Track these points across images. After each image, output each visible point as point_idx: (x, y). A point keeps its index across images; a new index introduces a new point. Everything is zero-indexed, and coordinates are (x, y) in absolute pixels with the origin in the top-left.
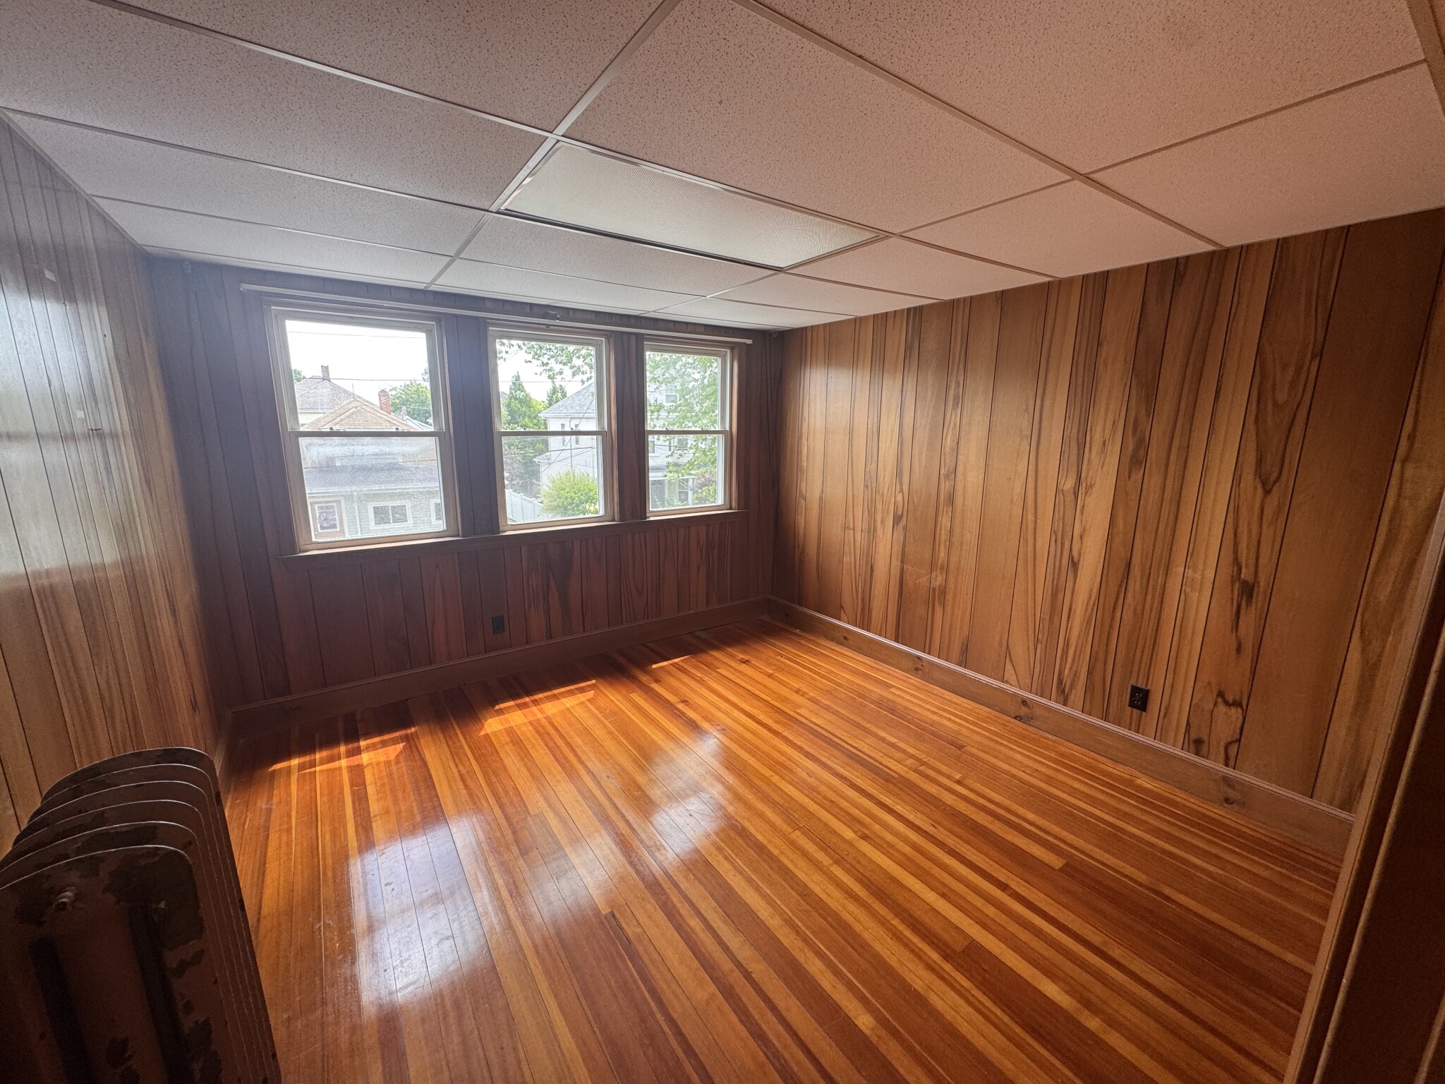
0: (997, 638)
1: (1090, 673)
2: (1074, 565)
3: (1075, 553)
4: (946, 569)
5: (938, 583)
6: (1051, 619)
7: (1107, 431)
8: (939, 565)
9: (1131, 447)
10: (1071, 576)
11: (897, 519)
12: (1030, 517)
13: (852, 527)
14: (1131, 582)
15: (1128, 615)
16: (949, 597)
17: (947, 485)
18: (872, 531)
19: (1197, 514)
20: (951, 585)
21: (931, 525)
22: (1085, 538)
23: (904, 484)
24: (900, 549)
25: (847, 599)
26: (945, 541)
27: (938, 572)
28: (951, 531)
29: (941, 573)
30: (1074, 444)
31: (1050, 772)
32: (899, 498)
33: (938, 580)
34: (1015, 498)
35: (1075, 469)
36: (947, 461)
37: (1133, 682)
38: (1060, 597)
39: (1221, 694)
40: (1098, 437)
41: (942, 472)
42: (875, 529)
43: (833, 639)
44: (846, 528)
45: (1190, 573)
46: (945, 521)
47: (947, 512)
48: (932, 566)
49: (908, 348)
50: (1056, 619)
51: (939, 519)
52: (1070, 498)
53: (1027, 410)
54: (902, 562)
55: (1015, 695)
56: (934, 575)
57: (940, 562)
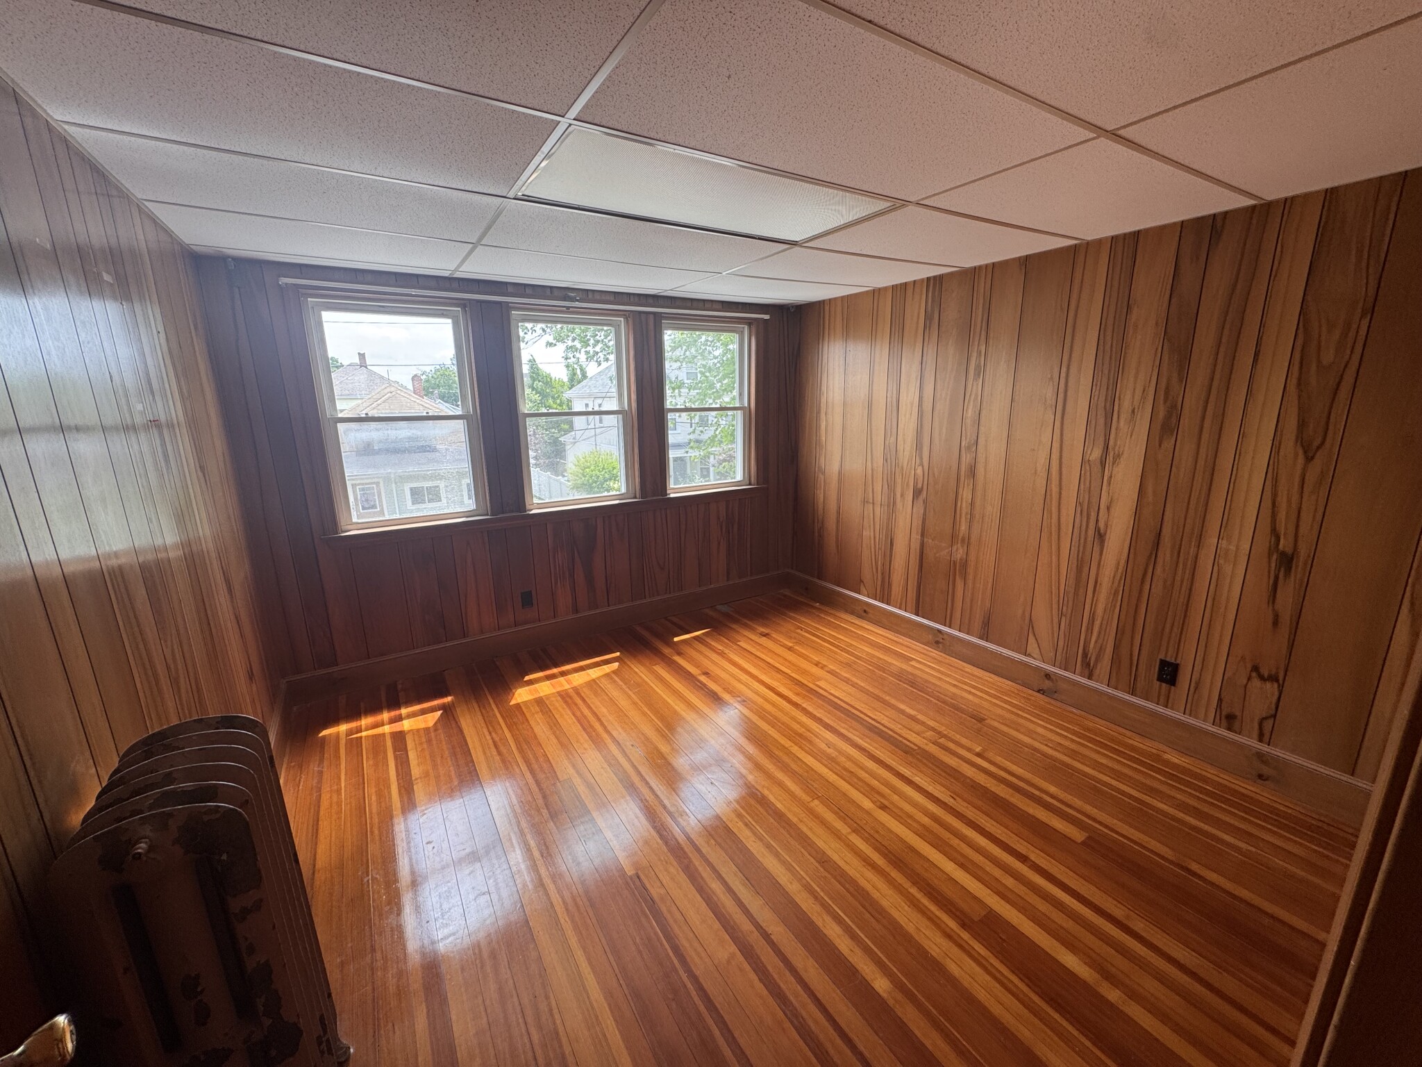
0: (1020, 612)
1: (1116, 647)
2: (1101, 536)
3: (1101, 525)
4: (967, 541)
5: (959, 556)
6: (1076, 593)
7: (1137, 397)
8: (960, 538)
9: (1162, 414)
10: (1096, 548)
11: (917, 493)
12: (1055, 489)
13: (871, 501)
14: (1160, 554)
15: (1158, 589)
16: (971, 570)
17: (968, 455)
18: (891, 506)
19: (1233, 482)
20: (972, 557)
21: (952, 496)
22: (1112, 510)
23: (924, 457)
24: (920, 523)
25: (867, 574)
26: (967, 514)
27: (959, 545)
28: (972, 504)
29: (962, 546)
30: (1101, 413)
31: (1073, 746)
32: (919, 471)
33: (959, 553)
34: (1039, 469)
35: (1102, 439)
36: (968, 434)
37: (1162, 656)
38: (1086, 569)
39: (1255, 669)
40: (1127, 405)
41: (963, 444)
42: (894, 503)
43: (852, 613)
44: (865, 502)
45: (1224, 543)
46: (966, 494)
47: (968, 485)
48: (954, 537)
49: (928, 318)
50: (1082, 591)
51: (961, 490)
52: (1097, 469)
53: (1052, 378)
54: (922, 535)
55: (1038, 669)
56: (954, 548)
57: (961, 535)
